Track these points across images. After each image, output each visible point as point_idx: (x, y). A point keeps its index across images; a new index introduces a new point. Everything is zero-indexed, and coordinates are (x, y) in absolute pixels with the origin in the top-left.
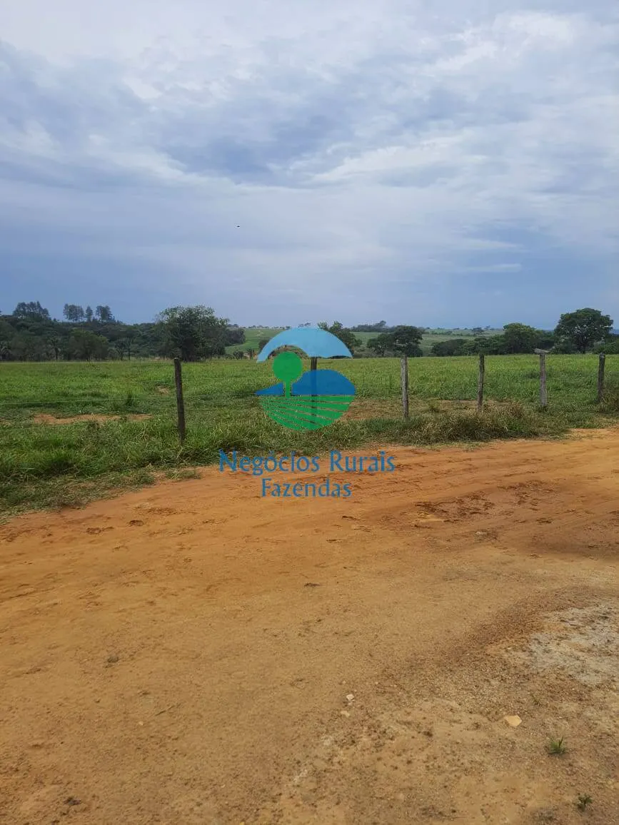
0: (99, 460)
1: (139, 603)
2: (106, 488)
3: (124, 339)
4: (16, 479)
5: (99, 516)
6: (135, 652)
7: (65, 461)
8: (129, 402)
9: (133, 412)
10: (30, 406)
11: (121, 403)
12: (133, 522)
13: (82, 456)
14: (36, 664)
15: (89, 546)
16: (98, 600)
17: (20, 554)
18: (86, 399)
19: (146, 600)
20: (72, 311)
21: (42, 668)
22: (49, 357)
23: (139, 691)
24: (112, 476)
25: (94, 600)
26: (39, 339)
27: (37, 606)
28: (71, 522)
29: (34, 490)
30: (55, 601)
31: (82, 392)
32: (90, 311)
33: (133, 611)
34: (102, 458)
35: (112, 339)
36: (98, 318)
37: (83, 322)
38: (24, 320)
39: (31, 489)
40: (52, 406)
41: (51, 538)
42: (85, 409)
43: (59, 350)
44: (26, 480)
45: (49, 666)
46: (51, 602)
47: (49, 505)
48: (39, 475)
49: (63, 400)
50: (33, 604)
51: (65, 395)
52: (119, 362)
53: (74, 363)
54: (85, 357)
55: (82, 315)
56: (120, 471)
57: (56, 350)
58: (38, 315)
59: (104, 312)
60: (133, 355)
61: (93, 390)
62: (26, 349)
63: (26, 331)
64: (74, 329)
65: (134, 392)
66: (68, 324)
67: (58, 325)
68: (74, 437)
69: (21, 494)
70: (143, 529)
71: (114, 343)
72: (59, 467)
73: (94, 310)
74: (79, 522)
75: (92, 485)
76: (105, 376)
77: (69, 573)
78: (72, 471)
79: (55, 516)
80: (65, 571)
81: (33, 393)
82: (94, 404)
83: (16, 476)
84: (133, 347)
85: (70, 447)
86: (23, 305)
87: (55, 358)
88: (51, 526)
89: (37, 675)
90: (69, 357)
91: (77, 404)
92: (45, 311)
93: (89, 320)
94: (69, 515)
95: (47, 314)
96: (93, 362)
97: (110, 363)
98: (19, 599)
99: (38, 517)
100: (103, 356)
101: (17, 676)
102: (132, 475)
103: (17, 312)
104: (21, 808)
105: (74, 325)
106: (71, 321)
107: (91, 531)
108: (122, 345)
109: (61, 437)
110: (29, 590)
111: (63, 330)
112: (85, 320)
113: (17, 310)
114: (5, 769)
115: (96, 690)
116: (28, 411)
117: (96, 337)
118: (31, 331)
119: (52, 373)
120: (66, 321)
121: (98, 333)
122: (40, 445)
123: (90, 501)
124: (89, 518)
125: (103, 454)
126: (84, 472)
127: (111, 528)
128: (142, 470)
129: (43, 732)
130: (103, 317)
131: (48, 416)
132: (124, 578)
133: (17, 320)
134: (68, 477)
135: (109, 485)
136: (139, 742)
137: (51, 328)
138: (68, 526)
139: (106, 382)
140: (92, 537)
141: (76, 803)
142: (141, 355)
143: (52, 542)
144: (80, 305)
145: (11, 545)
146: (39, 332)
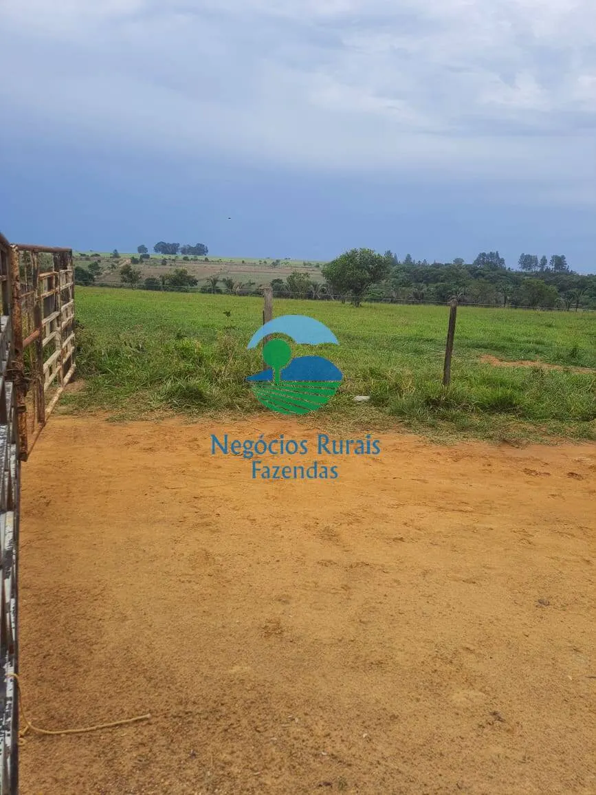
0: (542, 406)
1: (575, 557)
2: (545, 434)
3: (574, 290)
4: (465, 409)
5: (537, 460)
6: (568, 605)
7: (509, 401)
8: (574, 353)
9: (575, 364)
10: (478, 346)
11: (565, 354)
12: (572, 474)
13: (526, 399)
14: (471, 576)
15: (526, 485)
16: (531, 539)
17: (463, 475)
18: (530, 346)
19: (581, 556)
20: (527, 261)
21: (477, 581)
22: (497, 304)
23: (569, 645)
24: (553, 423)
25: (527, 538)
26: (492, 286)
27: (475, 525)
28: (510, 459)
29: (479, 421)
30: (492, 526)
31: (526, 338)
32: (544, 261)
33: (567, 563)
34: (544, 405)
35: (562, 289)
36: (552, 267)
37: (537, 272)
38: (482, 269)
39: (475, 420)
40: (497, 348)
41: (489, 468)
42: (528, 356)
43: (508, 298)
44: (473, 410)
45: (482, 583)
46: (489, 526)
47: (491, 437)
48: (483, 408)
49: (508, 344)
50: (472, 522)
51: (510, 340)
52: (565, 313)
53: (519, 311)
54: (532, 304)
55: (536, 265)
56: (562, 420)
57: (506, 298)
58: (495, 265)
59: (559, 261)
60: (581, 307)
61: (538, 338)
62: (479, 295)
63: (483, 280)
64: (526, 278)
65: (580, 345)
66: (521, 273)
67: (512, 274)
68: (518, 380)
69: (467, 422)
70: (582, 483)
71: (562, 294)
72: (504, 405)
73: (549, 259)
74: (517, 460)
75: (531, 428)
76: (550, 326)
77: (505, 505)
78: (515, 411)
79: (495, 449)
80: (502, 502)
81: (482, 335)
82: (537, 352)
83: (464, 406)
84: (583, 298)
85: (514, 388)
86: (484, 254)
87: (503, 305)
88: (491, 457)
89: (472, 586)
90: (516, 304)
91: (521, 350)
92: (502, 261)
93: (542, 269)
94: (509, 451)
95: (504, 263)
96: (540, 312)
97: (555, 313)
98: (460, 513)
99: (481, 446)
100: (550, 306)
101: (456, 580)
102: (574, 427)
103: (477, 262)
104: (454, 697)
105: (526, 275)
106: (524, 271)
107: (528, 472)
108: (571, 296)
109: (506, 378)
110: (469, 508)
111: (515, 279)
112: (538, 269)
113: (477, 260)
114: (441, 655)
115: (526, 624)
116: (476, 351)
117: (546, 286)
118: (486, 279)
119: (499, 319)
120: (520, 270)
121: (548, 283)
122: (488, 381)
123: (528, 443)
124: (527, 459)
125: (546, 400)
126: (526, 414)
127: (548, 474)
128: (586, 424)
129: (475, 640)
130: (557, 266)
131: (492, 358)
132: (559, 527)
133: (475, 269)
134: (511, 417)
135: (549, 432)
136: (567, 695)
137: (504, 277)
138: (507, 461)
139: (550, 331)
140: (528, 478)
141: (499, 719)
142: (589, 308)
143: (490, 472)
144: (535, 255)
145: (456, 465)
146: (493, 281)
